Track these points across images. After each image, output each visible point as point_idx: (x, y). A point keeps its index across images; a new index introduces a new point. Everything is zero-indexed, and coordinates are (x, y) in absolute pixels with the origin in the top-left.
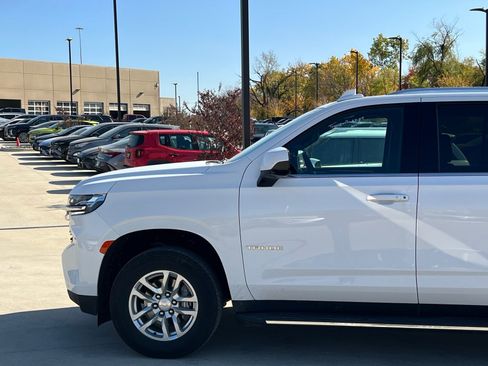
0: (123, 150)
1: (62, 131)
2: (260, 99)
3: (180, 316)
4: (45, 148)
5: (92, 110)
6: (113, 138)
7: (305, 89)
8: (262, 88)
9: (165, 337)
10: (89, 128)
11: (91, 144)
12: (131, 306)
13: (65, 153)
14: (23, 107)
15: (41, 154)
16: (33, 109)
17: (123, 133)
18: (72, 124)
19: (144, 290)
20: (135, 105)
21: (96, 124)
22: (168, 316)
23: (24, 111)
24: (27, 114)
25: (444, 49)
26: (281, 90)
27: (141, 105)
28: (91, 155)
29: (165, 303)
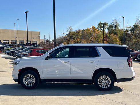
0: (27, 54)
1: (13, 49)
2: (68, 39)
3: (32, 82)
4: (8, 53)
5: (21, 42)
6: (25, 51)
7: (80, 36)
8: (69, 36)
9: (30, 86)
10: (19, 48)
11: (20, 52)
12: (24, 80)
13: (13, 54)
14: (2, 42)
15: (7, 55)
16: (4, 42)
17: (28, 49)
18: (15, 47)
19: (26, 78)
20: (33, 41)
21: (21, 47)
22: (30, 82)
23: (2, 43)
24: (3, 44)
25: (116, 26)
26: (74, 37)
27: (34, 41)
28: (20, 55)
29: (30, 80)
